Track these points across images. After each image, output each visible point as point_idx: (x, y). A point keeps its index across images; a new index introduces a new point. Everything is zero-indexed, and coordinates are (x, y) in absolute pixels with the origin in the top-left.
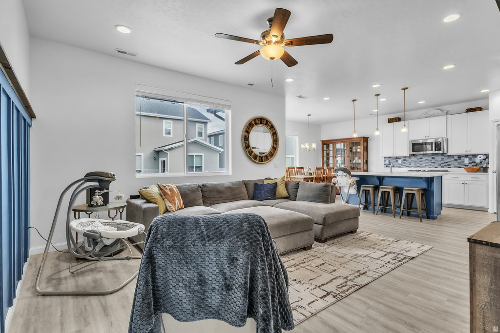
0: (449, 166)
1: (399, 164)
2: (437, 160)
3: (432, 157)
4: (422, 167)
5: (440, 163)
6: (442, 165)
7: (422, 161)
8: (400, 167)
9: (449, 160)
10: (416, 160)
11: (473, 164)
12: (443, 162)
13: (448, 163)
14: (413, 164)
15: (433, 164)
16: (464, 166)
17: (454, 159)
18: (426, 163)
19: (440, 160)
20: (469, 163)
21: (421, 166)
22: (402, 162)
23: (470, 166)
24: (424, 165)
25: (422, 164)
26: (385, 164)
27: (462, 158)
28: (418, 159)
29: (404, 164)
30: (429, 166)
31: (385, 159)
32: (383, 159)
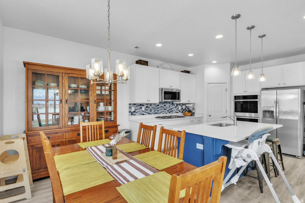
0: (172, 112)
1: (143, 111)
2: (166, 107)
3: (165, 104)
4: (158, 114)
5: (168, 109)
6: (169, 111)
7: (158, 108)
8: (143, 114)
9: (172, 107)
10: (155, 107)
11: (182, 110)
12: (170, 109)
13: (172, 110)
14: (153, 111)
15: (165, 111)
16: (178, 112)
17: (174, 107)
18: (161, 109)
19: (168, 107)
20: (181, 109)
21: (158, 112)
22: (145, 109)
23: (181, 111)
24: (160, 111)
25: (158, 111)
26: (130, 112)
27: (178, 106)
28: (156, 106)
29: (147, 111)
30: (163, 113)
31: (130, 106)
32: (128, 106)
